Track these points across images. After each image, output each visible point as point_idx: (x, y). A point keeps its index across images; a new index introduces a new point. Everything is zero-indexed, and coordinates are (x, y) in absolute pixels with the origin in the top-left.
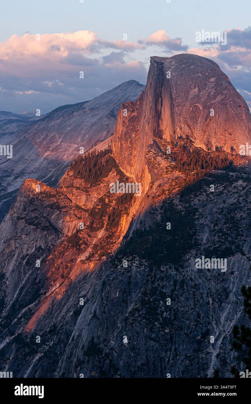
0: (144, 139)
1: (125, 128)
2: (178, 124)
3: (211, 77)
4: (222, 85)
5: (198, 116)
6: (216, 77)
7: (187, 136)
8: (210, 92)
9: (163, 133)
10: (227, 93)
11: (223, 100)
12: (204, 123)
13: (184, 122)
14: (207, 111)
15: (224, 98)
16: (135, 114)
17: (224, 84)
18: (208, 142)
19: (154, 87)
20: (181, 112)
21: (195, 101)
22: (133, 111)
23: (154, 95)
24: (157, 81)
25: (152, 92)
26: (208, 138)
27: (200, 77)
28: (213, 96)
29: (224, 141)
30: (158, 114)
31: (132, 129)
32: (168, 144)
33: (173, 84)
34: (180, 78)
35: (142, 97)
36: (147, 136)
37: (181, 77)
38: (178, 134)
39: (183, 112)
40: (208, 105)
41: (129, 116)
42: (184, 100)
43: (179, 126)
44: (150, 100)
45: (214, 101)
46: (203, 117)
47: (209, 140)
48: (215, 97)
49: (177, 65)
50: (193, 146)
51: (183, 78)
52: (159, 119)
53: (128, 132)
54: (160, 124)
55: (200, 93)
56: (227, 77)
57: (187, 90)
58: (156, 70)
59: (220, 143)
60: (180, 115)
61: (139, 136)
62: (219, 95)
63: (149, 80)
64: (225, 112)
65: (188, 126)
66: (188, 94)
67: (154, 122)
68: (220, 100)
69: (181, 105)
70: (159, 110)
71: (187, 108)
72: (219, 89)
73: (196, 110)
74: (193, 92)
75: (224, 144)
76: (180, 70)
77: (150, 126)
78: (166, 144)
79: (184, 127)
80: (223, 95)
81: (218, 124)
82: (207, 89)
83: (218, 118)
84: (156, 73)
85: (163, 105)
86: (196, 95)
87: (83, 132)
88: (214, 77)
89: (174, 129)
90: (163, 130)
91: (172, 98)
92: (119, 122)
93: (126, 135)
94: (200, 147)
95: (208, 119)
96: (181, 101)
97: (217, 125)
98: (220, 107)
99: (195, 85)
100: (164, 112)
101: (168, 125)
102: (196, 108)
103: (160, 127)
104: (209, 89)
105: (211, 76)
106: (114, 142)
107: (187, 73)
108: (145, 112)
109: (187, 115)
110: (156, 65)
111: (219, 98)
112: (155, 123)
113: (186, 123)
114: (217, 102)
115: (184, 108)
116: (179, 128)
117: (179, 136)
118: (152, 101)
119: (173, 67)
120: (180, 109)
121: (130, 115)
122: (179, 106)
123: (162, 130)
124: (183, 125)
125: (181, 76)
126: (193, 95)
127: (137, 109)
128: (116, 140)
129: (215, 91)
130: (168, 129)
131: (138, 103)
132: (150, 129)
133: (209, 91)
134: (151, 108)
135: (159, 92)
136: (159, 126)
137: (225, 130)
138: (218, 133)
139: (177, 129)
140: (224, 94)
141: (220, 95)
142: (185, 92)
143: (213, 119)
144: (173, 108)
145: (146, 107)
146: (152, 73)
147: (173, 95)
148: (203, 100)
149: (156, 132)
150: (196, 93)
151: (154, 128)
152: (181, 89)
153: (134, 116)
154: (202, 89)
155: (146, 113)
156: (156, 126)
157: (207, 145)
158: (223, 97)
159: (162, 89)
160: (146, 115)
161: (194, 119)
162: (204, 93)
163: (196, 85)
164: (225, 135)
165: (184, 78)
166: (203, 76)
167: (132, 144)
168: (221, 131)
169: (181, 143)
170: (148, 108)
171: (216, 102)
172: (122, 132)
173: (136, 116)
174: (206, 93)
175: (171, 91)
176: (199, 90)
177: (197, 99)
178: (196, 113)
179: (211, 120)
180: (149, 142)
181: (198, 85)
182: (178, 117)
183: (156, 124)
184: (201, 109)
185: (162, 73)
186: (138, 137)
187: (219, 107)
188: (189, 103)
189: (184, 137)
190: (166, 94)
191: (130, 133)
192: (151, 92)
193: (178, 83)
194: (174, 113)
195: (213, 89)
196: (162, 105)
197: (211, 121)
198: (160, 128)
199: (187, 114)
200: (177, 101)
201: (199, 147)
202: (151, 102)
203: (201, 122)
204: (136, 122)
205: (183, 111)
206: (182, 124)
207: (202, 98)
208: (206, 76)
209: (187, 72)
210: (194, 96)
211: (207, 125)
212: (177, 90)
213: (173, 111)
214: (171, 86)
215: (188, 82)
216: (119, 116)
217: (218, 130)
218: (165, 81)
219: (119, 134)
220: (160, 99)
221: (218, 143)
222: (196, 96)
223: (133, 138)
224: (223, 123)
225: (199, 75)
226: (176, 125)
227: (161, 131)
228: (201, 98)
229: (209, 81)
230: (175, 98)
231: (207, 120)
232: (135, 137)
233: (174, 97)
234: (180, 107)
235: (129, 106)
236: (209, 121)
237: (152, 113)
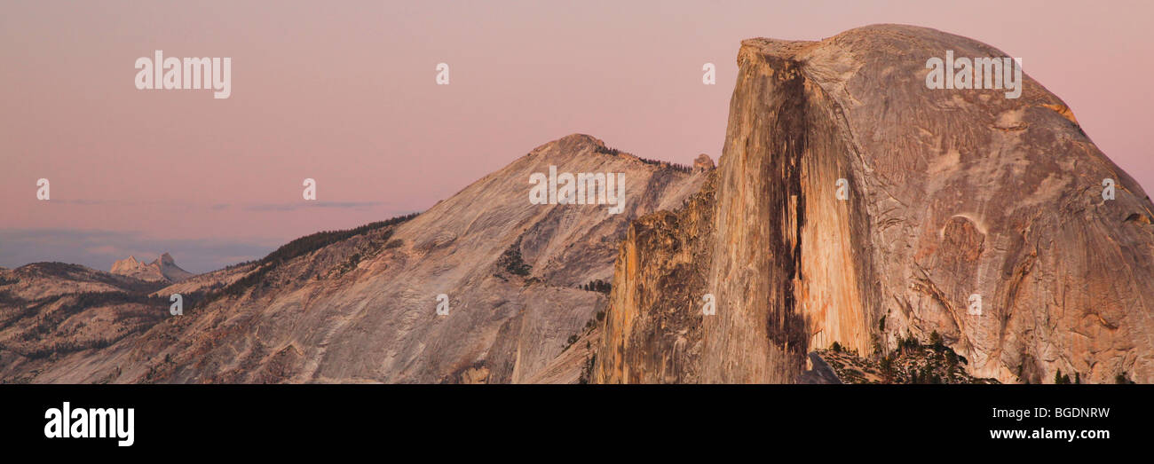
0: (727, 353)
1: (645, 314)
2: (893, 291)
3: (1003, 110)
4: (1051, 137)
5: (972, 257)
6: (1023, 108)
7: (935, 335)
8: (1008, 169)
9: (813, 327)
10: (1079, 170)
11: (1064, 195)
12: (1000, 286)
13: (916, 285)
14: (1009, 237)
15: (1067, 186)
16: (684, 258)
17: (1062, 136)
18: (1024, 360)
19: (763, 154)
20: (901, 246)
21: (956, 203)
22: (675, 248)
23: (764, 183)
24: (779, 130)
25: (757, 172)
26: (1022, 344)
27: (959, 109)
28: (1022, 182)
29: (1086, 355)
30: (788, 256)
31: (673, 314)
32: (866, 370)
33: (855, 141)
34: (881, 116)
35: (709, 195)
36: (739, 341)
37: (885, 113)
38: (898, 330)
39: (909, 246)
40: (1006, 215)
41: (662, 268)
42: (908, 201)
43: (897, 300)
44: (747, 207)
45: (1028, 202)
46: (993, 264)
47: (1026, 352)
48: (1031, 185)
49: (861, 68)
50: (964, 373)
51: (894, 117)
52: (792, 276)
53: (659, 326)
54: (797, 294)
55: (970, 172)
56: (1066, 108)
57: (916, 162)
58: (770, 87)
59: (1073, 360)
60: (901, 256)
61: (706, 343)
62: (1046, 176)
63: (739, 131)
64: (1081, 243)
65: (936, 297)
66: (923, 175)
67: (770, 288)
68: (1054, 194)
69: (899, 221)
70: (788, 243)
71: (928, 231)
72: (1042, 153)
73: (963, 236)
74: (939, 168)
75: (1086, 365)
76: (878, 86)
77: (754, 303)
78: (860, 369)
79: (920, 303)
80: (1063, 177)
81: (1056, 289)
82: (994, 153)
83: (1057, 263)
84: (769, 103)
85: (809, 223)
86: (956, 178)
87: (402, 333)
88: (1016, 109)
89: (877, 310)
90: (809, 317)
91: (856, 193)
92: (619, 291)
93: (650, 338)
94: (994, 379)
95: (1016, 269)
96: (898, 205)
97: (1055, 291)
98: (1058, 225)
99: (943, 142)
100: (815, 247)
101: (835, 298)
102: (963, 229)
103: (797, 306)
104: (1003, 154)
105: (1005, 107)
106: (601, 367)
107: (908, 99)
108: (726, 251)
109: (927, 255)
110: (766, 71)
111: (1049, 189)
112: (774, 292)
113: (925, 285)
114: (1042, 202)
115: (914, 230)
116: (896, 305)
117: (903, 335)
118: (757, 209)
119: (847, 76)
120: (898, 234)
121: (666, 263)
122: (891, 222)
123: (805, 315)
124: (915, 294)
125: (882, 110)
126: (943, 180)
127: (689, 241)
128: (610, 358)
129: (1025, 162)
130: (832, 313)
131: (694, 217)
132: (753, 314)
133: (1003, 161)
134: (754, 233)
135: (786, 174)
136: (790, 301)
137: (1088, 312)
138: (1060, 321)
139: (889, 311)
140: (1066, 173)
141: (1053, 174)
142: (908, 168)
143: (1036, 268)
144: (865, 234)
145: (729, 234)
146: (752, 100)
147: (863, 183)
148: (988, 199)
149: (778, 326)
150: (954, 173)
151: (769, 311)
152: (890, 159)
153: (680, 265)
154: (973, 154)
155: (734, 256)
156: (778, 301)
157: (1020, 371)
158: (1062, 184)
159: (803, 160)
160: (734, 263)
161: (962, 272)
162: (985, 174)
163: (951, 143)
164: (1089, 330)
165: (899, 115)
166: (969, 105)
167: (677, 373)
168: (1074, 313)
169: (915, 364)
170: (740, 235)
171: (1039, 205)
172: (634, 327)
173: (687, 264)
174: (992, 172)
175: (851, 168)
176: (962, 158)
177: (959, 194)
178: (965, 248)
179: (1025, 273)
180: (750, 362)
181: (957, 139)
182: (895, 265)
183: (778, 296)
184: (983, 230)
185: (796, 103)
186: (698, 344)
187: (1053, 221)
188: (930, 210)
189: (924, 338)
190: (823, 179)
191: (667, 329)
192: (750, 174)
193: (877, 136)
194: (873, 249)
195: (1020, 154)
196: (801, 221)
197: (1028, 278)
198: (797, 311)
199: (926, 251)
200: (880, 205)
201: (987, 380)
202: (754, 212)
203: (986, 283)
204: (687, 290)
205: (910, 244)
206: (910, 291)
207: (982, 190)
208: (982, 106)
209: (905, 91)
210: (947, 182)
211: (1013, 294)
212: (874, 164)
213: (865, 241)
214: (849, 146)
215: (917, 132)
216: (620, 270)
217: (1060, 309)
218: (816, 128)
219: (623, 336)
220: (794, 198)
221: (1061, 362)
222: (953, 182)
223: (680, 350)
224: (1076, 282)
225: (956, 105)
226: (883, 295)
227: (802, 320)
228: (976, 191)
229: (998, 124)
230: (873, 194)
231: (1010, 274)
232: (689, 346)
233: (865, 190)
234: (898, 228)
235: (658, 231)
236: (1019, 278)
237: (758, 254)
